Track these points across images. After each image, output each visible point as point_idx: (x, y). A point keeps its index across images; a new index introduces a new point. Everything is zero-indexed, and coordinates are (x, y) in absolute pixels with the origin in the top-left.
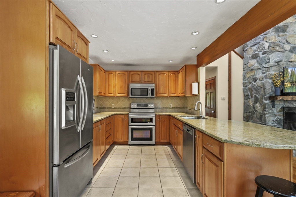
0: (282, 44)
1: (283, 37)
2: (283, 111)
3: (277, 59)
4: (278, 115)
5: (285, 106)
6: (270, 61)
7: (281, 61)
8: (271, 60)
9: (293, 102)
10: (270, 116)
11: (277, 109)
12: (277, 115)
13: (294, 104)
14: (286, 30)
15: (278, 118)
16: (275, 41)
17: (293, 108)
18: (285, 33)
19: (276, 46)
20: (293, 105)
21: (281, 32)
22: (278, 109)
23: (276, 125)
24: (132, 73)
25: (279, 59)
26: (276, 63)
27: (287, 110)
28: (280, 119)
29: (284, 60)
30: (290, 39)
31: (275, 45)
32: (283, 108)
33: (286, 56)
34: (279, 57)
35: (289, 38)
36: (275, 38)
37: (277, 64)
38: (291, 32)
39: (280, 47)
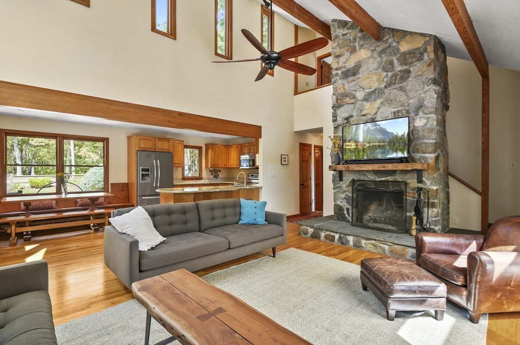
0: (354, 92)
1: (355, 82)
2: (353, 185)
3: (345, 114)
4: (347, 191)
5: (356, 179)
6: (337, 119)
7: (352, 116)
8: (338, 117)
9: (367, 174)
10: (338, 192)
11: (346, 183)
12: (345, 191)
13: (370, 176)
14: (358, 71)
15: (346, 195)
16: (343, 91)
17: (369, 183)
18: (358, 76)
19: (345, 97)
20: (368, 177)
21: (351, 76)
22: (348, 183)
23: (345, 204)
24: (243, 145)
25: (347, 114)
26: (345, 119)
27: (358, 184)
28: (349, 196)
29: (355, 114)
30: (364, 82)
31: (343, 96)
32: (353, 181)
33: (358, 109)
34: (348, 112)
35: (362, 82)
36: (344, 86)
37: (345, 121)
38: (365, 72)
39: (350, 97)
